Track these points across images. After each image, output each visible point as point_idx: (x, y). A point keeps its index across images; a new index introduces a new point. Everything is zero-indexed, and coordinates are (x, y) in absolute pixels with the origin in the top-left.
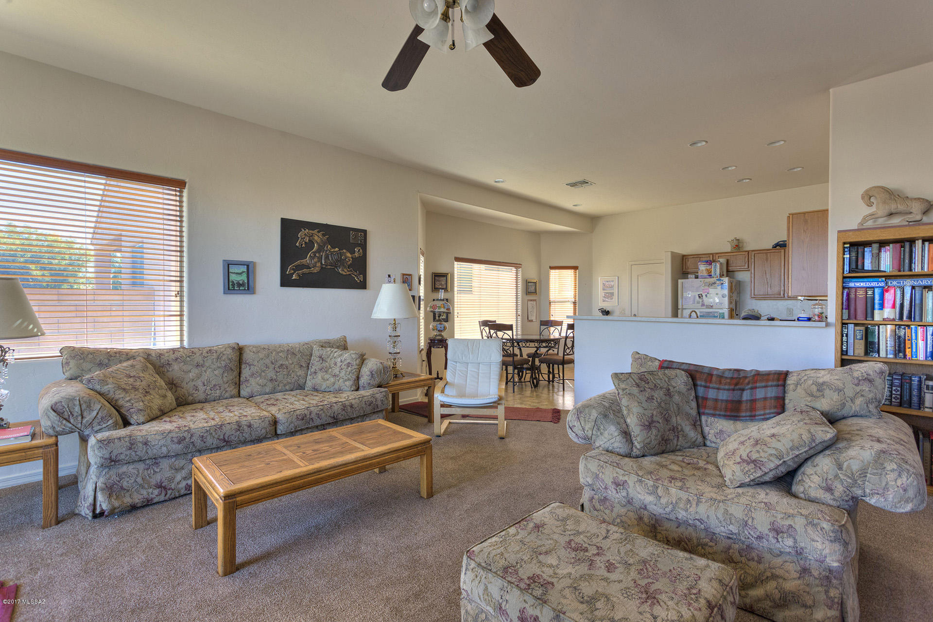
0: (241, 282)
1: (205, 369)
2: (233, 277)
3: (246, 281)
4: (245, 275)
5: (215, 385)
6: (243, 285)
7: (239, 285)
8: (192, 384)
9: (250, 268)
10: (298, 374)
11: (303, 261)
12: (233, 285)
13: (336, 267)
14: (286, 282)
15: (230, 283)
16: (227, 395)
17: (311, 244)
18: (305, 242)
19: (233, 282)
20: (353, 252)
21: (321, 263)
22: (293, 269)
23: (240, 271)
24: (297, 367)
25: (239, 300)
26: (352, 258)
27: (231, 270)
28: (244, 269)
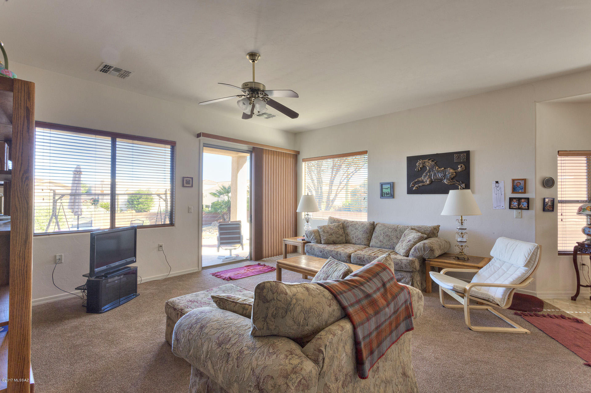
0: (388, 193)
1: (357, 230)
2: (384, 191)
3: (390, 192)
4: (389, 189)
5: (359, 238)
6: (388, 194)
7: (387, 194)
8: (352, 235)
9: (392, 186)
10: (394, 241)
11: (420, 179)
12: (384, 194)
13: (443, 180)
14: (410, 191)
15: (383, 194)
16: (363, 243)
17: (424, 167)
18: (420, 168)
19: (384, 193)
20: (455, 168)
21: (431, 179)
22: (413, 184)
23: (387, 187)
24: (395, 237)
25: (387, 202)
26: (455, 172)
27: (383, 187)
28: (389, 186)
